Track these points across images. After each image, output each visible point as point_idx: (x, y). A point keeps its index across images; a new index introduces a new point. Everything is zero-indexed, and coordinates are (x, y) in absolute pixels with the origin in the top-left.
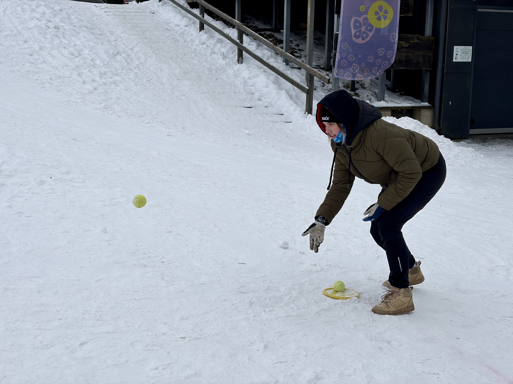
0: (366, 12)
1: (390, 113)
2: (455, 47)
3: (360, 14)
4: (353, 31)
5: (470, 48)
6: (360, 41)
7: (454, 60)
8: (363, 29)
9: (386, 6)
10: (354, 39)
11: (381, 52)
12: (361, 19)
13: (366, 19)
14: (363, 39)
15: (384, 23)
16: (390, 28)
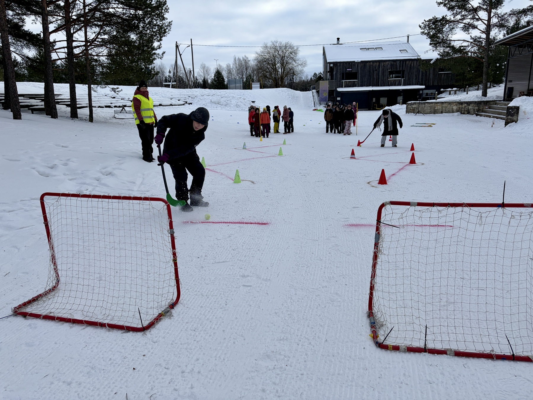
2: (337, 98)
4: (321, 96)
5: (340, 98)
9: (326, 93)
11: (326, 99)
12: (323, 95)
14: (323, 97)
15: (326, 95)
16: (327, 96)
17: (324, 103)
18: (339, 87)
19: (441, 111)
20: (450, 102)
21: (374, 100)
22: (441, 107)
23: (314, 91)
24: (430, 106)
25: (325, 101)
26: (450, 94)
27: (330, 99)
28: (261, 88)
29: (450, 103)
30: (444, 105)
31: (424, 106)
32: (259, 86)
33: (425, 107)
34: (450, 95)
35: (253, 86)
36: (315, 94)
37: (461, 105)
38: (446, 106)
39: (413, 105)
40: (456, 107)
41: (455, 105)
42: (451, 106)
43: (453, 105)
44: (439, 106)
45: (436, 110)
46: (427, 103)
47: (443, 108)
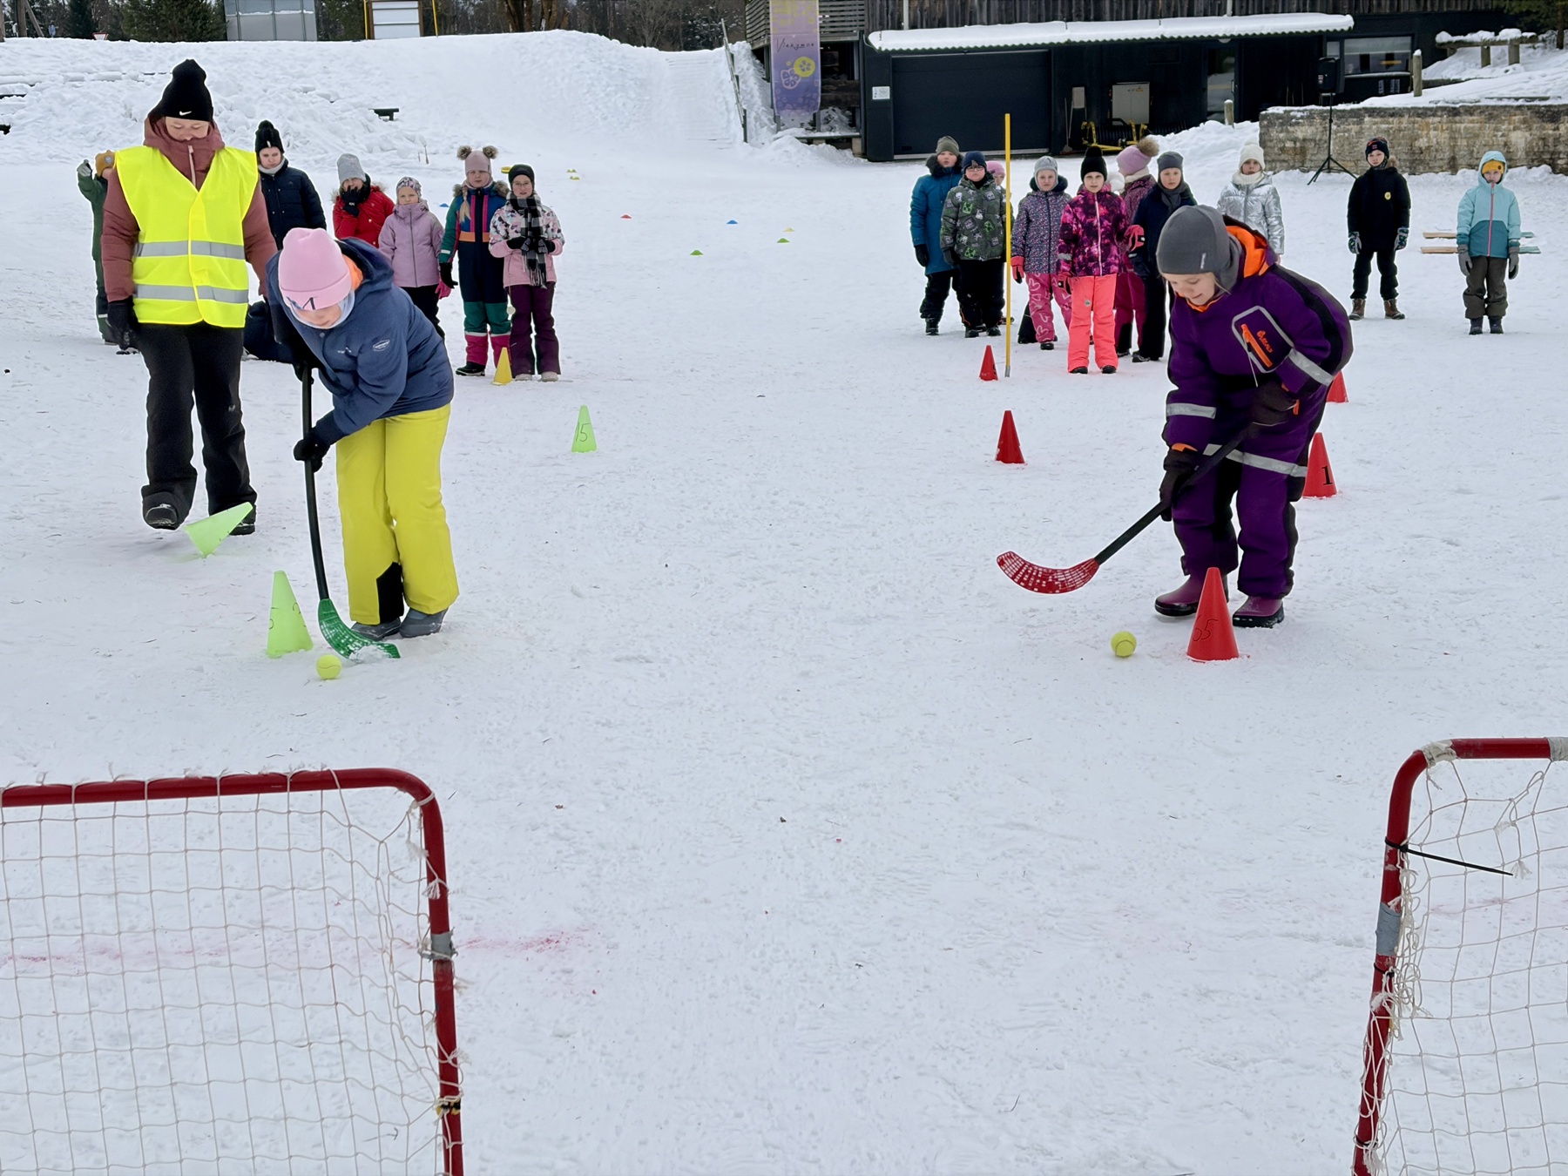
0: (792, 66)
1: (823, 141)
2: (874, 88)
3: (787, 69)
4: (783, 80)
5: (888, 88)
6: (789, 87)
7: (874, 98)
8: (791, 78)
9: (808, 60)
10: (786, 87)
12: (788, 71)
13: (792, 70)
14: (792, 85)
15: (809, 73)
16: (813, 76)
17: (798, 120)
18: (883, 27)
19: (1447, 155)
20: (1494, 107)
21: (1079, 97)
22: (1446, 135)
23: (742, 48)
25: (805, 104)
26: (1486, 61)
27: (831, 95)
28: (427, 30)
29: (1492, 113)
30: (1465, 124)
31: (1355, 128)
32: (414, 16)
34: (1487, 69)
35: (378, 17)
36: (747, 65)
37: (1550, 126)
38: (1472, 128)
39: (1296, 128)
40: (1527, 134)
41: (1522, 126)
42: (1498, 131)
43: (1510, 124)
44: (1435, 129)
45: (1422, 153)
46: (1369, 116)
47: (1456, 142)
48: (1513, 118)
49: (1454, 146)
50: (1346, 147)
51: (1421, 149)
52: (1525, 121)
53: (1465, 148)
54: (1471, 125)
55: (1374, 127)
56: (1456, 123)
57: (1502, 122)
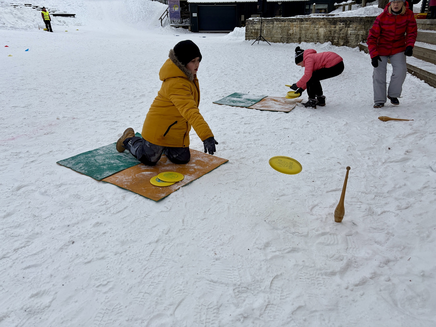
0: (173, 7)
1: (182, 27)
2: (193, 13)
5: (196, 14)
6: (172, 12)
7: (193, 16)
8: (173, 10)
9: (177, 6)
11: (177, 15)
19: (298, 37)
20: (315, 18)
21: (243, 17)
22: (298, 29)
24: (281, 27)
27: (183, 15)
31: (271, 26)
33: (273, 27)
37: (333, 26)
38: (307, 26)
39: (255, 25)
40: (325, 29)
41: (323, 26)
42: (315, 28)
43: (319, 25)
44: (295, 27)
45: (291, 35)
46: (276, 21)
47: (301, 32)
48: (321, 23)
49: (301, 33)
50: (269, 32)
51: (290, 34)
52: (324, 24)
53: (304, 34)
54: (307, 25)
55: (277, 25)
56: (302, 24)
57: (317, 24)
